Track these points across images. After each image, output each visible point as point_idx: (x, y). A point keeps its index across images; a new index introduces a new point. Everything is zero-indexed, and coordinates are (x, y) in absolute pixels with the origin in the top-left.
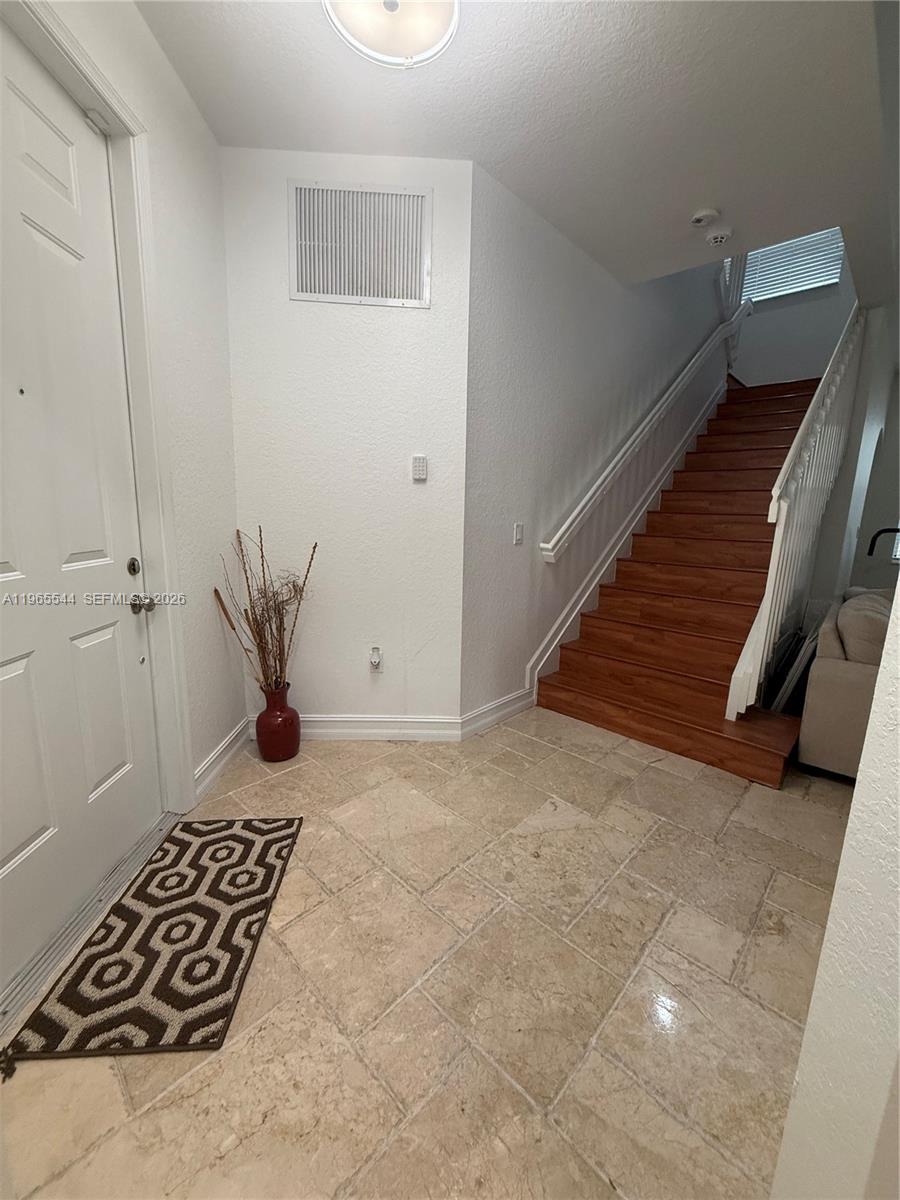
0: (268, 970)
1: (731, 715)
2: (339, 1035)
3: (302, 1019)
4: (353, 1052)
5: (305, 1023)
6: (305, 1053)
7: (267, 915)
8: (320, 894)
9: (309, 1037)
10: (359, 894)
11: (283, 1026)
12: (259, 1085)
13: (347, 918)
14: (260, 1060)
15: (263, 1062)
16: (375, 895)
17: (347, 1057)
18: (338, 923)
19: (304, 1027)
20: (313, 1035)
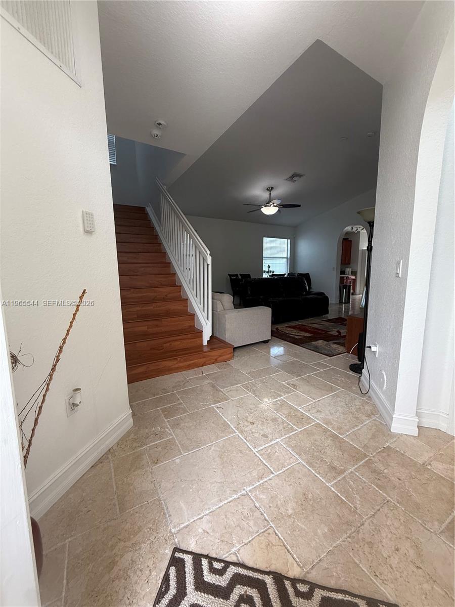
0: (334, 573)
1: (205, 343)
2: (365, 525)
3: (362, 547)
4: (371, 519)
5: (364, 545)
6: (380, 545)
7: (288, 579)
8: (269, 534)
9: (370, 542)
10: (270, 507)
11: (370, 559)
12: (405, 573)
13: (290, 516)
14: (393, 574)
15: (394, 572)
16: (272, 497)
17: (375, 522)
18: (294, 522)
19: (366, 545)
20: (370, 540)
